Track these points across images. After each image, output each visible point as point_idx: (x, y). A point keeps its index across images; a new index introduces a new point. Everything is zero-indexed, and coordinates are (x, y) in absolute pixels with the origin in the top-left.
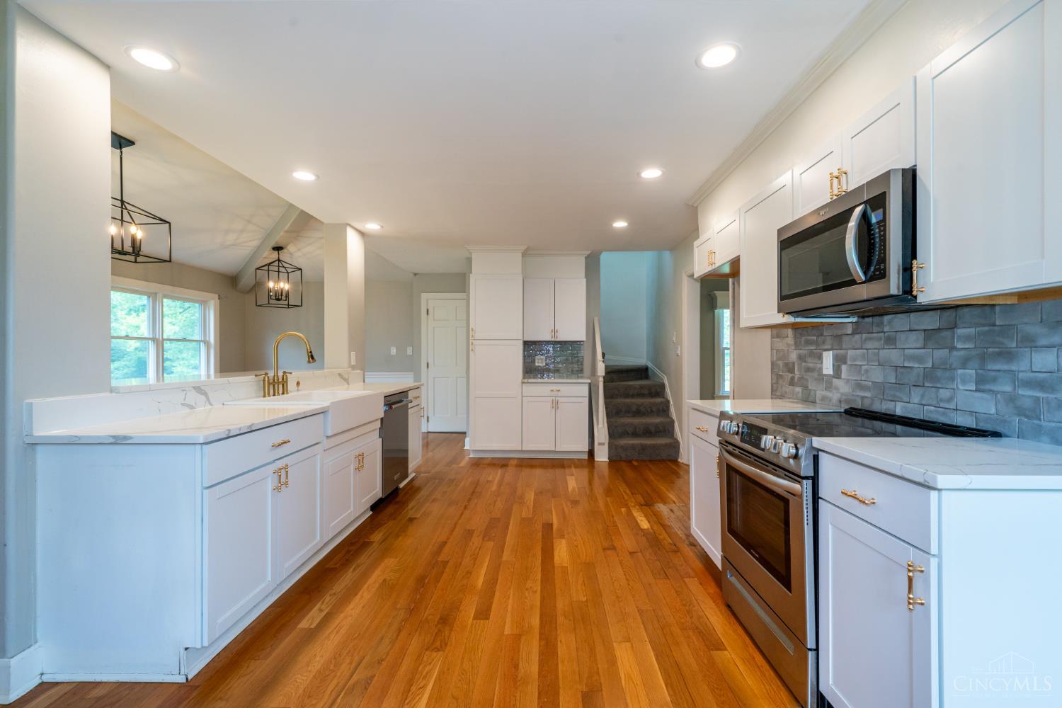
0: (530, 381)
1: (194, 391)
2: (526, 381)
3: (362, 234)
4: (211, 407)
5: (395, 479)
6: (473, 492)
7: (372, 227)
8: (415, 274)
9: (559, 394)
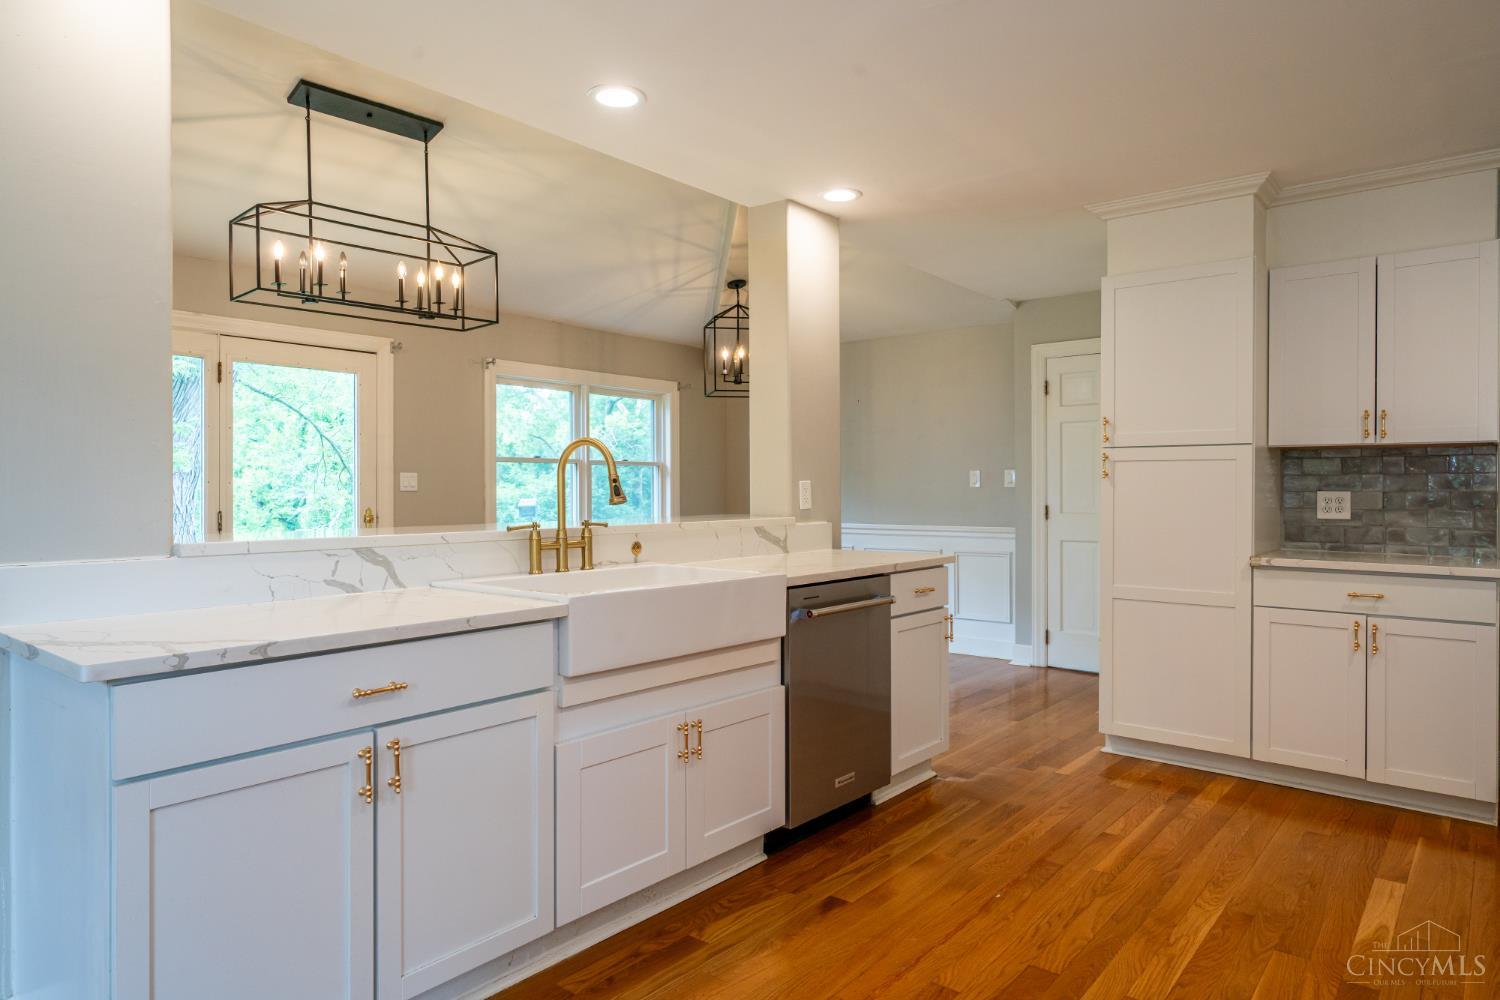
0: (1277, 561)
1: (358, 558)
2: (1263, 561)
3: (833, 219)
4: (398, 590)
5: (837, 785)
6: (1041, 862)
7: (840, 196)
8: (1018, 304)
9: (1382, 607)
